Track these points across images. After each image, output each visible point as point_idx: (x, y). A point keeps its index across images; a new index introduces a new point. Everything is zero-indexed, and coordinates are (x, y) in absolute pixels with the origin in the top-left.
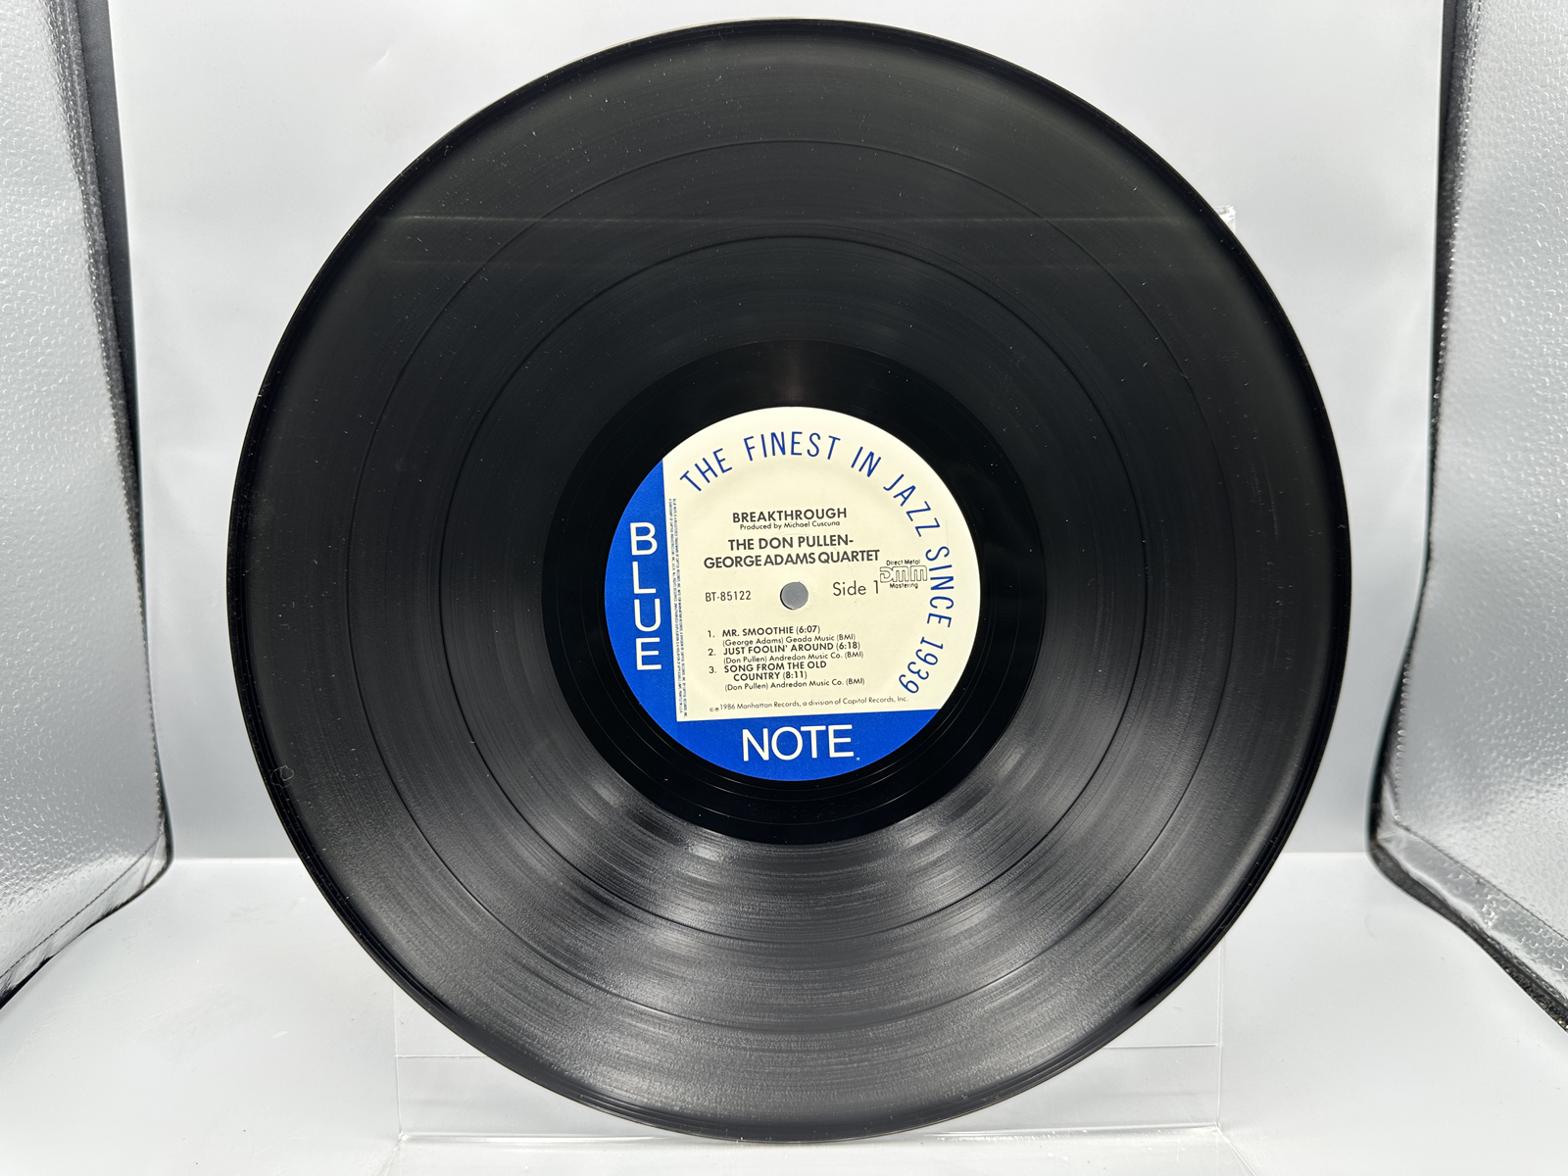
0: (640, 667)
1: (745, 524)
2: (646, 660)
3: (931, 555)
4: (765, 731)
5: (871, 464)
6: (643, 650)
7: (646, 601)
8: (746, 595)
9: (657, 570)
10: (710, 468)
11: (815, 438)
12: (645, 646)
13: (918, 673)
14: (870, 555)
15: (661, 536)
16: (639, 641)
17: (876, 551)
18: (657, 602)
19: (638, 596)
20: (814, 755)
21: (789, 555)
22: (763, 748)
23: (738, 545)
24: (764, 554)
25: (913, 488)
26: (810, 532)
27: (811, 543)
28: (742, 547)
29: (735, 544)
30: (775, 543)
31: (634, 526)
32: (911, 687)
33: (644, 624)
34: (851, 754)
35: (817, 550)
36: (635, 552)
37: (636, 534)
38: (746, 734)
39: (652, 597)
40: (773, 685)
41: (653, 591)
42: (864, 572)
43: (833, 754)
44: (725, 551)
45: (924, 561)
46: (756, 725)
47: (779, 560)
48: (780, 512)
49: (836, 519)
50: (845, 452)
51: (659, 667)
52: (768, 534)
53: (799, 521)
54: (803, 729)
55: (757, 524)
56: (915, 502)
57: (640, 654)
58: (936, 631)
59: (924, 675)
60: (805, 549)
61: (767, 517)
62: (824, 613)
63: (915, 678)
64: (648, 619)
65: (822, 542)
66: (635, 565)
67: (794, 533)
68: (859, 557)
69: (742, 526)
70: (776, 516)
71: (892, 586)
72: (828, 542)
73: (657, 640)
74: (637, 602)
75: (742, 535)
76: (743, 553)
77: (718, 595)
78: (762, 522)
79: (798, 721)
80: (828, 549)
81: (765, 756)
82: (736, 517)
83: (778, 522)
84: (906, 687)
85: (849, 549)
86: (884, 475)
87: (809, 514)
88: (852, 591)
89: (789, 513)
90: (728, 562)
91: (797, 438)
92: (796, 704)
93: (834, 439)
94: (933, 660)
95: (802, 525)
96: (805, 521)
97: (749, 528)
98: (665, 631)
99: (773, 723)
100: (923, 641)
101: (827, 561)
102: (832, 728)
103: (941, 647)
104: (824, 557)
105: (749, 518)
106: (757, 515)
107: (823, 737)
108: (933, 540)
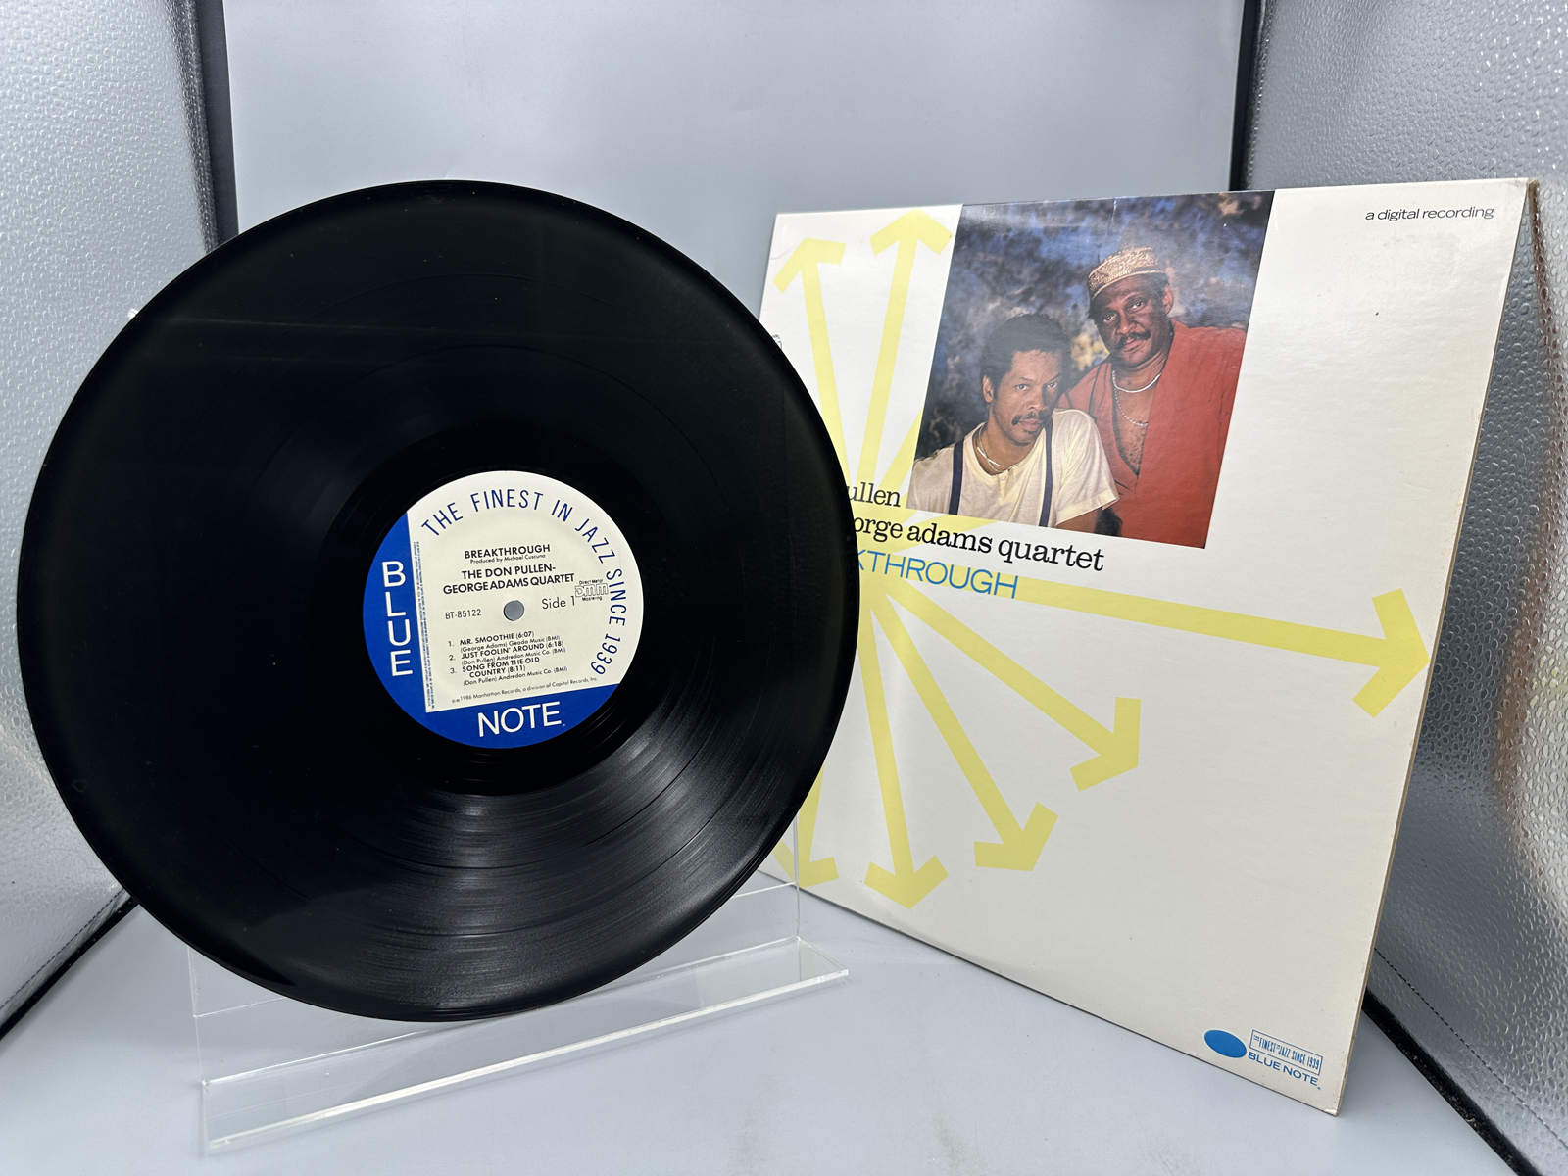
0: (395, 673)
1: (474, 559)
2: (399, 668)
3: (610, 576)
4: (496, 713)
5: (566, 512)
6: (397, 660)
7: (398, 622)
8: (477, 612)
9: (405, 597)
10: (445, 518)
11: (524, 494)
12: (398, 658)
13: (604, 659)
14: (568, 577)
15: (408, 571)
16: (393, 654)
17: (572, 575)
18: (407, 622)
19: (391, 619)
20: (533, 726)
21: (509, 581)
22: (494, 726)
23: (470, 575)
24: (489, 581)
25: (596, 529)
26: (524, 563)
27: (525, 571)
28: (472, 577)
29: (467, 574)
30: (498, 572)
31: (385, 564)
32: (600, 670)
33: (396, 640)
34: (559, 722)
35: (529, 576)
36: (387, 584)
37: (388, 571)
38: (481, 716)
39: (404, 618)
40: (500, 678)
41: (403, 614)
42: (564, 590)
43: (546, 724)
44: (460, 580)
45: (605, 580)
46: (488, 710)
47: (501, 585)
48: (501, 549)
49: (542, 553)
50: (547, 504)
51: (410, 672)
52: (492, 566)
53: (515, 555)
54: (524, 708)
55: (484, 559)
56: (597, 539)
57: (394, 663)
58: (615, 629)
59: (608, 661)
60: (520, 576)
61: (491, 553)
62: (537, 622)
63: (602, 663)
64: (400, 636)
65: (533, 570)
66: (388, 594)
67: (512, 564)
68: (560, 580)
69: (472, 561)
70: (498, 552)
71: (584, 599)
72: (537, 569)
73: (408, 651)
74: (390, 623)
75: (473, 568)
76: (473, 581)
77: (456, 613)
78: (487, 557)
79: (519, 703)
80: (538, 575)
81: (496, 731)
82: (467, 554)
83: (499, 557)
84: (596, 670)
85: (553, 574)
86: (575, 520)
87: (522, 550)
88: (556, 604)
89: (507, 549)
90: (462, 588)
91: (511, 494)
92: (518, 690)
93: (539, 494)
94: (614, 650)
95: (517, 558)
96: (520, 555)
97: (477, 562)
98: (414, 645)
99: (501, 706)
100: (607, 636)
101: (537, 584)
102: (545, 705)
103: (619, 640)
104: (535, 581)
105: (477, 555)
106: (483, 552)
107: (538, 712)
108: (610, 565)
